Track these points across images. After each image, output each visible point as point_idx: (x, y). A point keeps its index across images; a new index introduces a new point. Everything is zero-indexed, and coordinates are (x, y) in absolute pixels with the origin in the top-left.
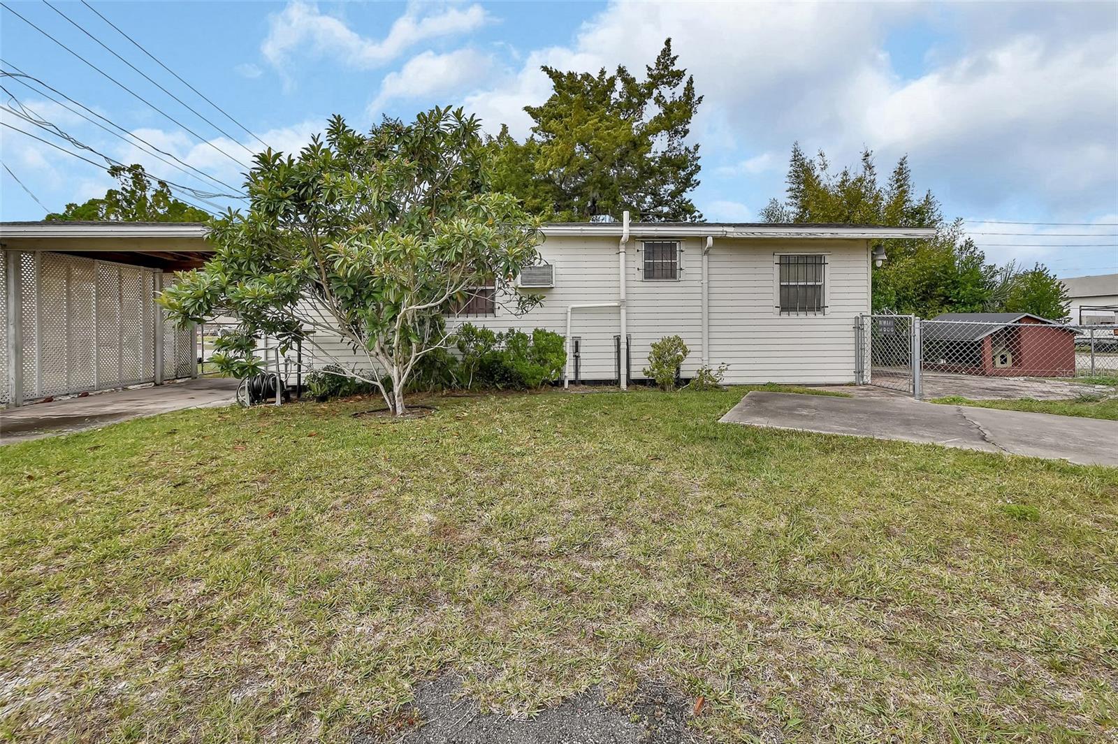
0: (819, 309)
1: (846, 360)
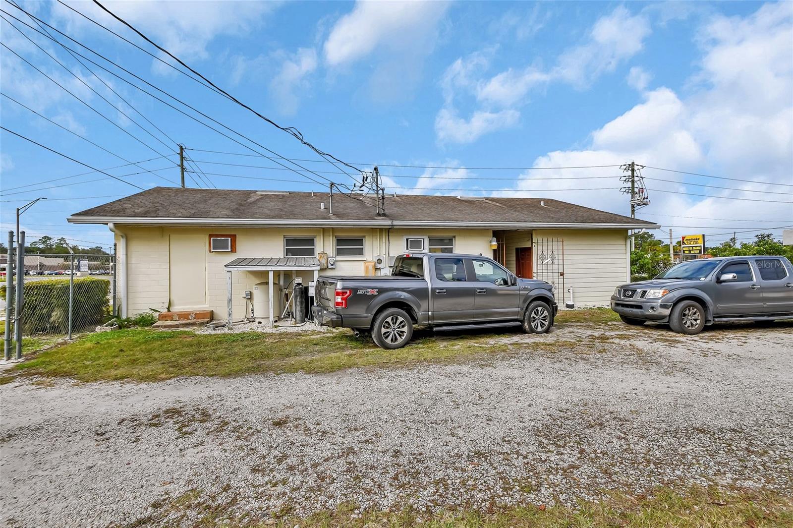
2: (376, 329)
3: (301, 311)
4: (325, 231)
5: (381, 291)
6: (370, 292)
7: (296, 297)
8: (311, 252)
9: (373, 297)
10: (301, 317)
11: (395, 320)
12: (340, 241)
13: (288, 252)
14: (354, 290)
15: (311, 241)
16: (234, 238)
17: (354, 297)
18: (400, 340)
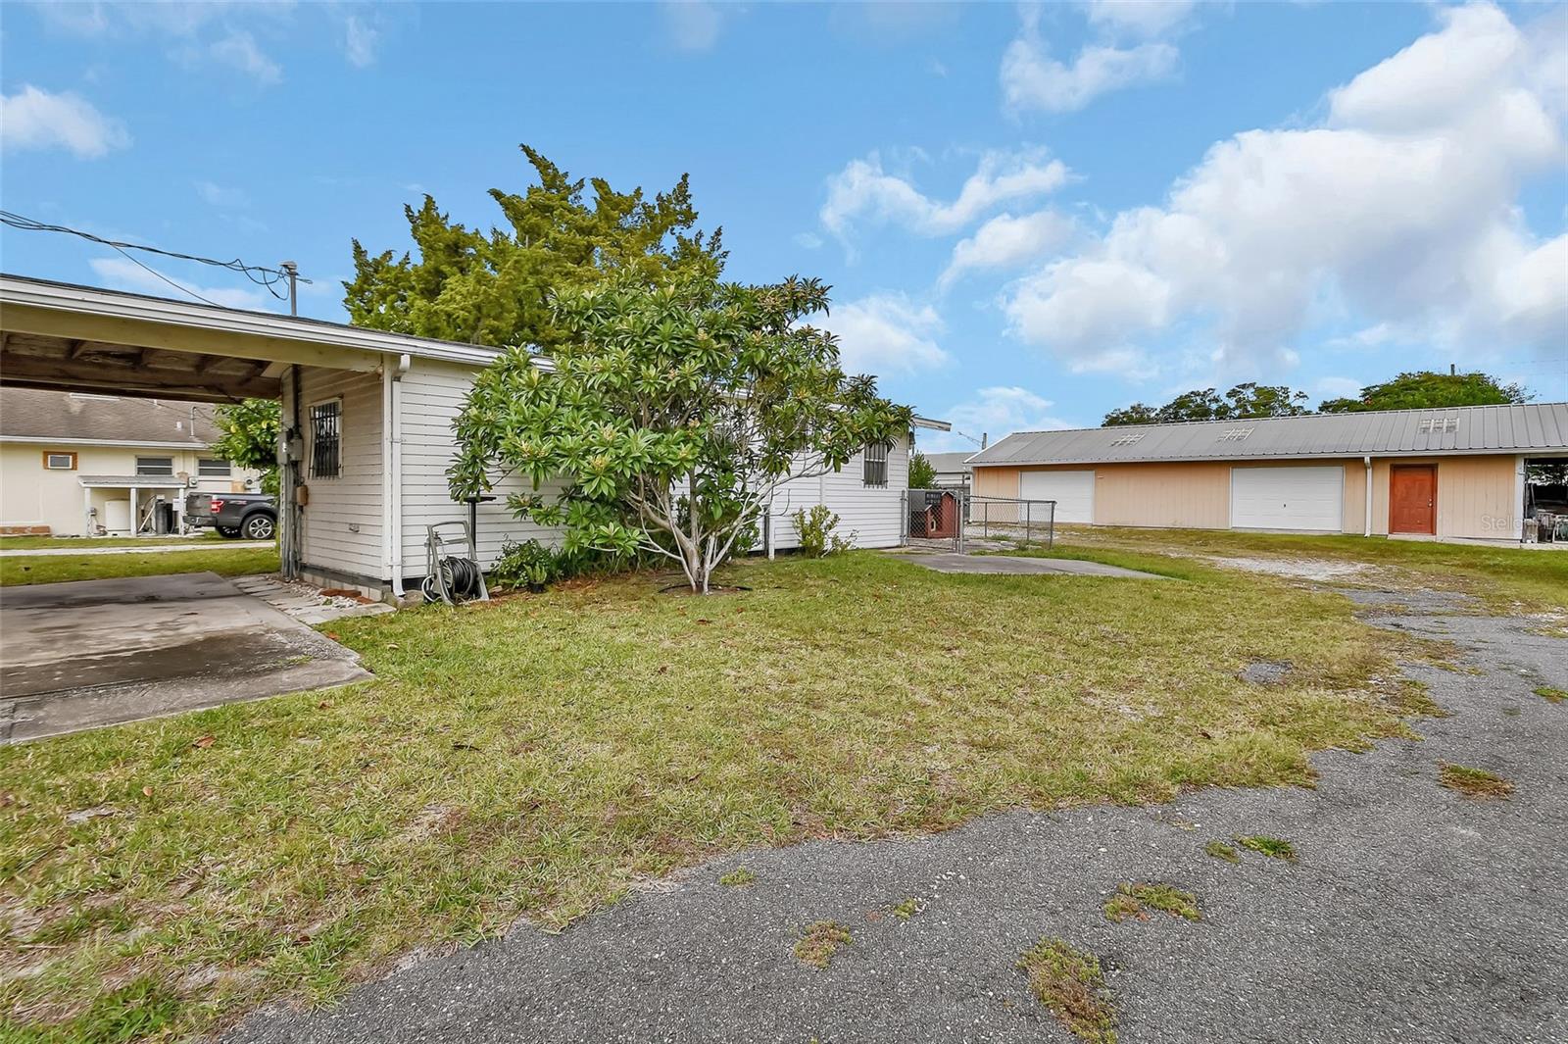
0: (881, 483)
1: (893, 526)
2: (244, 527)
3: (163, 524)
4: (185, 452)
5: (249, 502)
6: (241, 502)
7: (157, 512)
8: (169, 472)
9: (243, 505)
10: (164, 529)
11: (261, 522)
12: (202, 462)
13: (140, 470)
14: (226, 501)
15: (169, 461)
16: (75, 456)
17: (227, 506)
18: (265, 535)
